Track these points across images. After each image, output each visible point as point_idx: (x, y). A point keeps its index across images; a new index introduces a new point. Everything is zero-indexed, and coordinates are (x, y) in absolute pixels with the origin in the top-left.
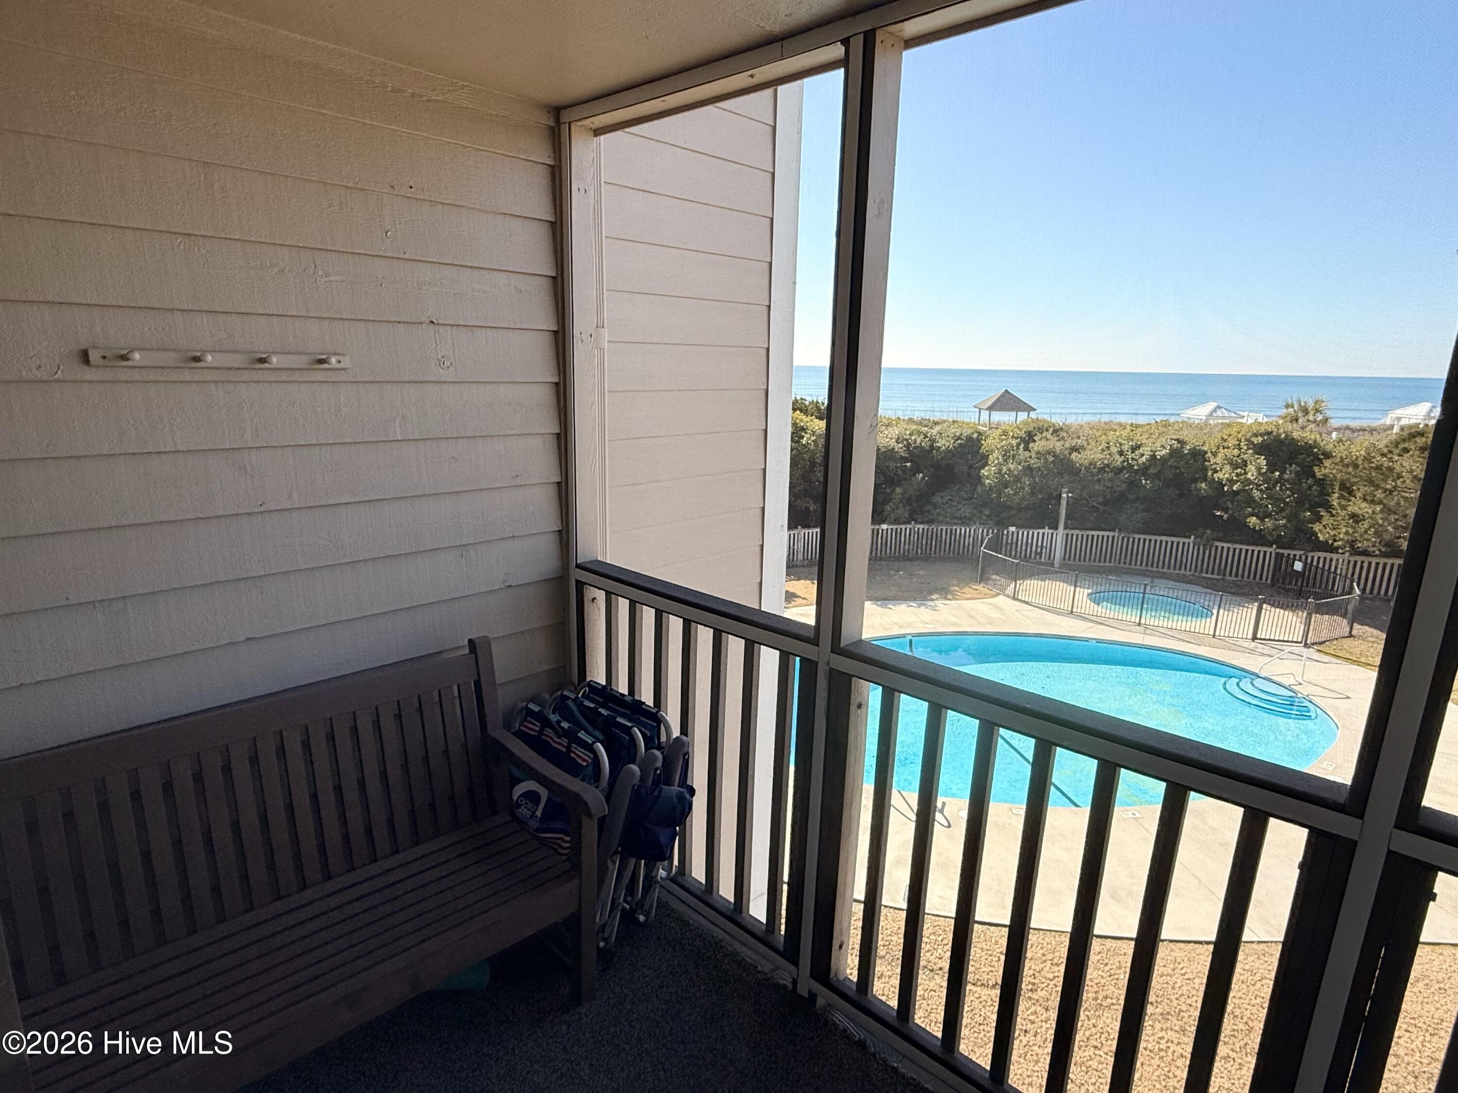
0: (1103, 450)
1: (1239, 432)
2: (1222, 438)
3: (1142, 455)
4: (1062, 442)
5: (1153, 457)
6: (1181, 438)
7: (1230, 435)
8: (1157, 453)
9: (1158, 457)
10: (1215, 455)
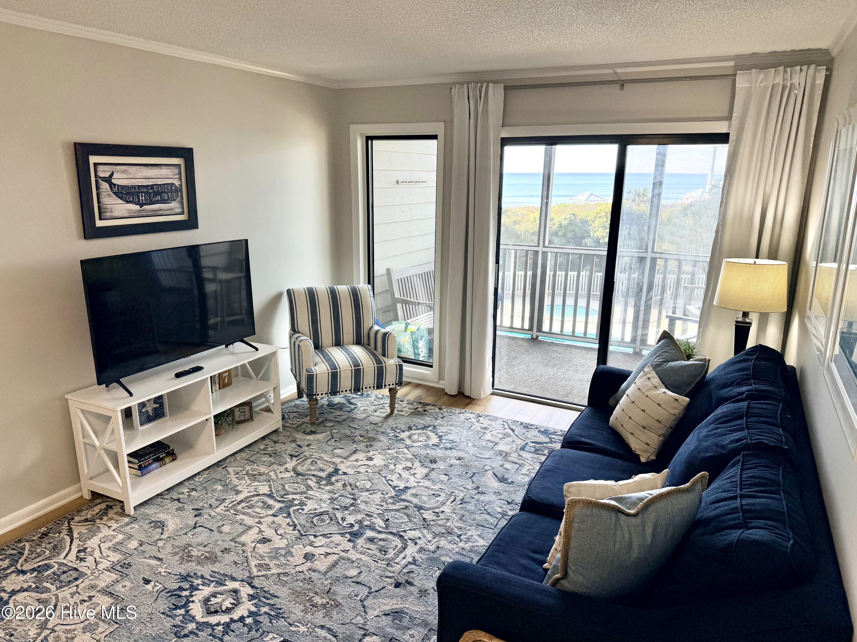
0: (532, 223)
1: (606, 208)
2: (597, 212)
3: (554, 224)
4: (509, 219)
5: (560, 226)
6: (575, 213)
7: (601, 210)
8: (563, 222)
9: (563, 225)
10: (593, 221)
